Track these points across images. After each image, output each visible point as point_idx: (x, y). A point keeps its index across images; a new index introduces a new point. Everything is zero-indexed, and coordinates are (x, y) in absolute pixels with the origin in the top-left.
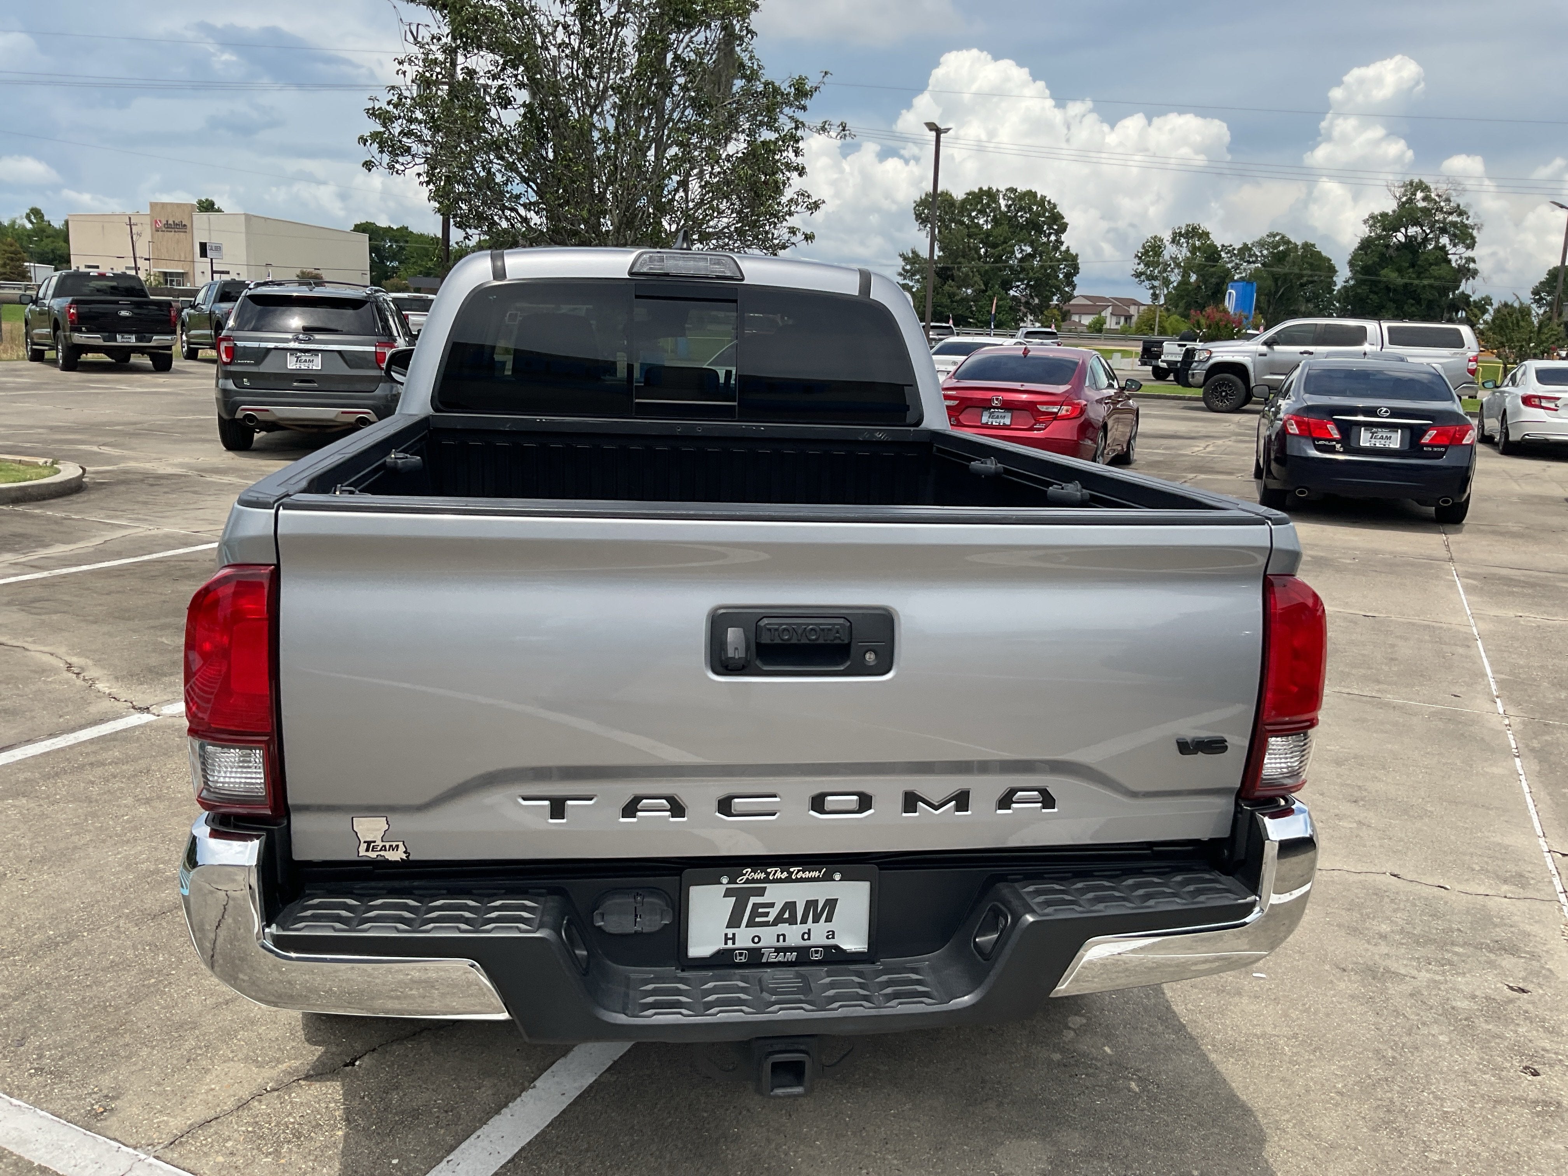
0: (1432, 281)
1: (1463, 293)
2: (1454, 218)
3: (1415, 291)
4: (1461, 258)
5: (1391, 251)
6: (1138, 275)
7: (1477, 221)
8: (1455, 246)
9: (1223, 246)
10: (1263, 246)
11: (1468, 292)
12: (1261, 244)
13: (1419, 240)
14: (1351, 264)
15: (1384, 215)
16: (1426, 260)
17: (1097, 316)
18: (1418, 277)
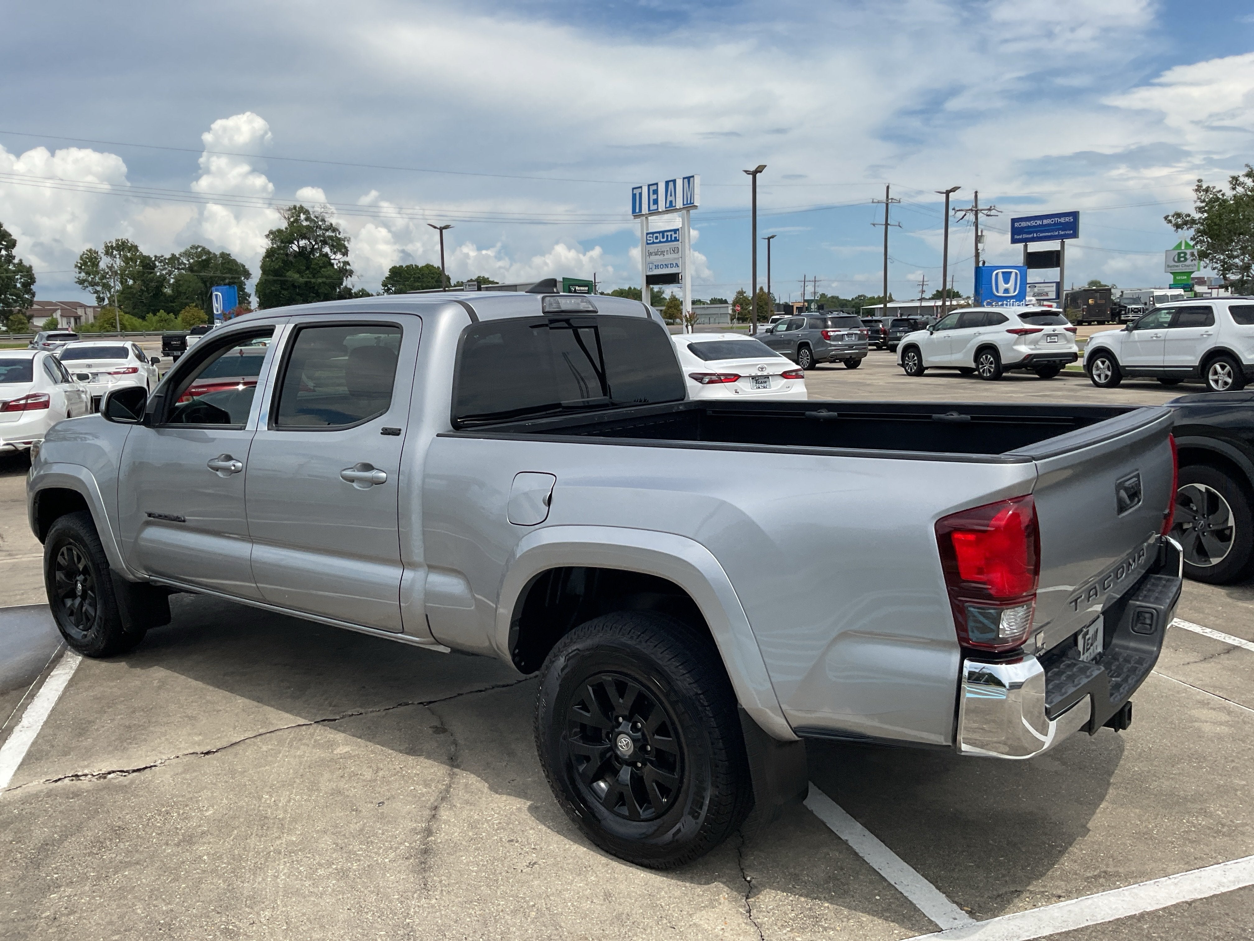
0: (324, 280)
1: (346, 287)
2: (328, 234)
3: (314, 287)
4: (339, 262)
5: (291, 258)
6: (81, 282)
7: (345, 235)
8: (335, 253)
9: (156, 257)
10: (189, 256)
11: (350, 286)
12: (187, 254)
13: (309, 250)
14: (263, 268)
15: (280, 231)
16: (317, 264)
17: (50, 318)
18: (314, 277)
